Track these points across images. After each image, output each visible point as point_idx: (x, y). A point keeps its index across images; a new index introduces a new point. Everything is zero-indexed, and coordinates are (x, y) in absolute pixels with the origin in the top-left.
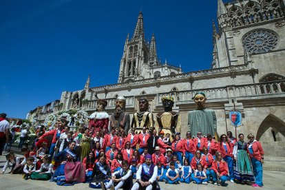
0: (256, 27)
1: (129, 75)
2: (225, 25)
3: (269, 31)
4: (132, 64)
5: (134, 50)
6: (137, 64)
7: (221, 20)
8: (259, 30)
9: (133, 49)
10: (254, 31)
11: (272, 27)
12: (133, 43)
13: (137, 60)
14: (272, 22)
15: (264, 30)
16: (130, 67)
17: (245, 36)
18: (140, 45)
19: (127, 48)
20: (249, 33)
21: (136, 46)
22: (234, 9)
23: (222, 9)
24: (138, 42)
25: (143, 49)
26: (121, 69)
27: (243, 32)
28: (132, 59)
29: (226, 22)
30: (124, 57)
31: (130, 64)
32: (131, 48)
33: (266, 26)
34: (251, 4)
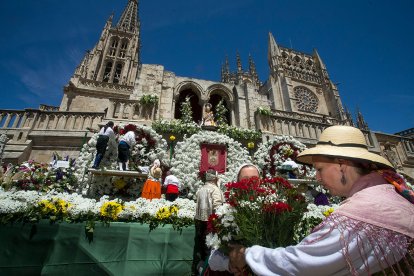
0: (303, 85)
3: (312, 93)
4: (113, 67)
6: (125, 69)
9: (119, 42)
11: (314, 90)
12: (122, 34)
13: (127, 63)
14: (312, 85)
15: (309, 91)
16: (108, 70)
17: (295, 89)
18: (134, 43)
21: (125, 45)
24: (131, 36)
28: (114, 58)
29: (281, 66)
31: (109, 64)
32: (115, 41)
33: (310, 87)
34: (297, 59)
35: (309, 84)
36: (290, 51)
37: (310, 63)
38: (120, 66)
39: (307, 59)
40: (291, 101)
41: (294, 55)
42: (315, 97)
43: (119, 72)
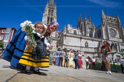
5: (51, 12)
8: (112, 29)
12: (51, 8)
14: (115, 28)
15: (114, 30)
28: (50, 16)
29: (106, 22)
31: (48, 18)
33: (114, 29)
34: (111, 19)
35: (114, 28)
36: (108, 16)
37: (115, 20)
38: (52, 19)
39: (114, 18)
40: (109, 34)
41: (110, 17)
42: (116, 32)
43: (51, 21)
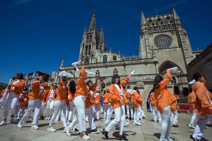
0: (162, 33)
1: (86, 54)
2: (145, 31)
3: (168, 36)
4: (88, 48)
6: (91, 48)
7: (143, 28)
8: (163, 35)
9: (89, 37)
10: (160, 35)
11: (169, 34)
12: (89, 34)
13: (92, 45)
14: (169, 31)
15: (166, 35)
16: (87, 49)
17: (156, 38)
18: (94, 35)
19: (85, 36)
20: (158, 36)
21: (91, 36)
22: (150, 21)
23: (144, 21)
24: (92, 33)
25: (95, 38)
26: (81, 51)
27: (155, 35)
28: (88, 44)
29: (146, 29)
30: (83, 43)
31: (87, 47)
32: (88, 37)
33: (167, 33)
34: (159, 19)
35: (167, 31)
36: (154, 17)
37: (168, 18)
38: (90, 47)
39: (165, 17)
41: (157, 18)
42: (170, 37)
43: (90, 49)
